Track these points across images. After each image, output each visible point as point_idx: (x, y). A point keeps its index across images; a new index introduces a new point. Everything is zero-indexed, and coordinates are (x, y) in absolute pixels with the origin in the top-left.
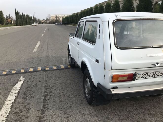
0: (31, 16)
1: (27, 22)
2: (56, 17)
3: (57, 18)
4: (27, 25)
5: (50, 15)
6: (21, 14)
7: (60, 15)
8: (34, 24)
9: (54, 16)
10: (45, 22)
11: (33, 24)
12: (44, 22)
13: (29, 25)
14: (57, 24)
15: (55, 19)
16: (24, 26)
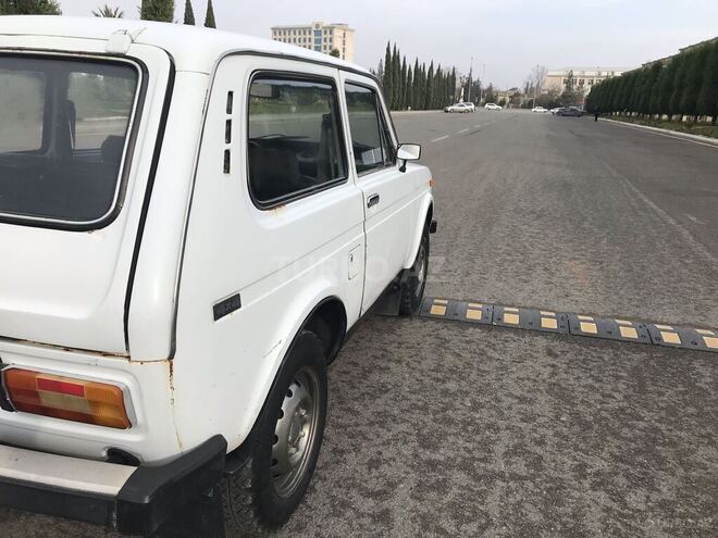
0: (454, 74)
1: (428, 97)
2: (569, 81)
3: (574, 82)
4: (426, 109)
5: (541, 73)
6: (411, 64)
7: (590, 69)
8: (455, 107)
9: (561, 73)
10: (511, 102)
11: (449, 109)
12: (508, 100)
13: (438, 109)
14: (557, 110)
15: (563, 87)
16: (409, 112)
